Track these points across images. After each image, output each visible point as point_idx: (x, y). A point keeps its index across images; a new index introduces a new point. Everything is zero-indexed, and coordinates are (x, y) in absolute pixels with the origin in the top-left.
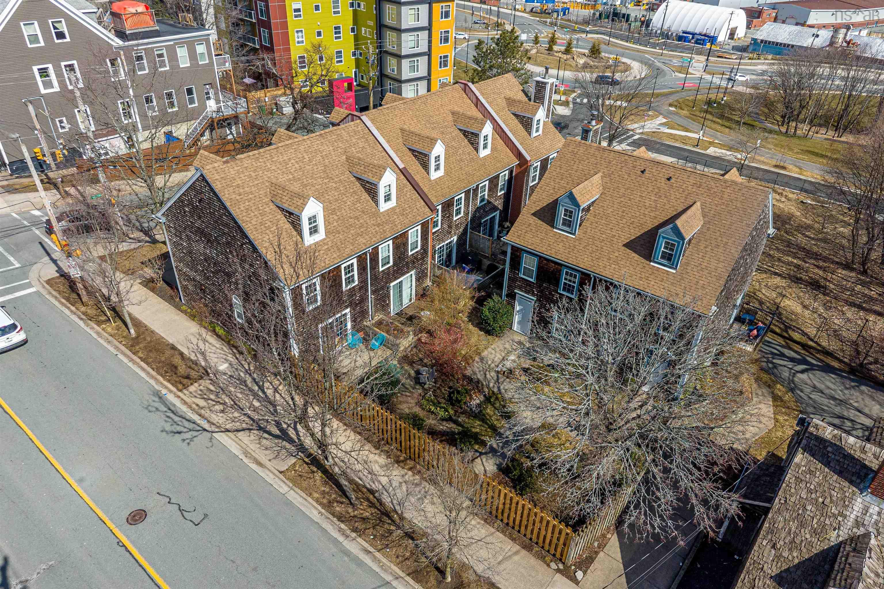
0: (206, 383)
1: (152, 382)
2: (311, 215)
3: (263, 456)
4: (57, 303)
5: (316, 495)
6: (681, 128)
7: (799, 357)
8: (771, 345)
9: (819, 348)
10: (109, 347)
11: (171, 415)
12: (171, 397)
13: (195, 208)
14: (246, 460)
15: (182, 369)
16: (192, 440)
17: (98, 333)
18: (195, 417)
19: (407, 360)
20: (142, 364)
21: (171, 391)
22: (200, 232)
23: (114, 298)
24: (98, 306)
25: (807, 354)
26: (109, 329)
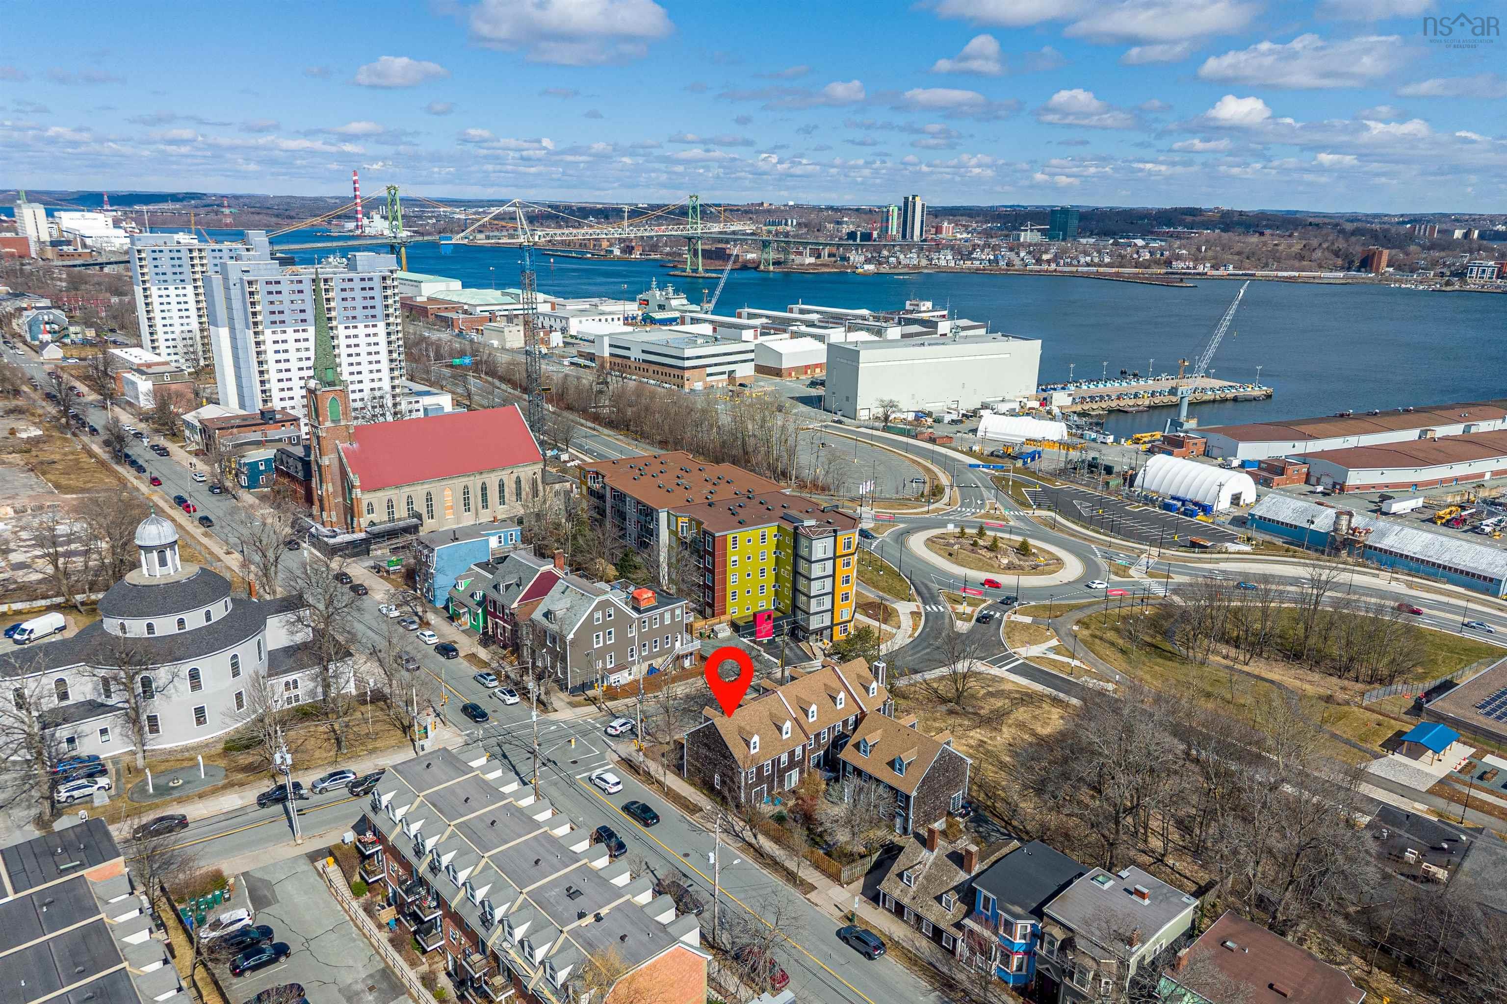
2: (754, 741)
3: (729, 842)
4: (625, 774)
10: (656, 796)
14: (722, 843)
15: (692, 808)
17: (650, 788)
18: (698, 826)
19: (791, 811)
22: (706, 745)
26: (654, 787)
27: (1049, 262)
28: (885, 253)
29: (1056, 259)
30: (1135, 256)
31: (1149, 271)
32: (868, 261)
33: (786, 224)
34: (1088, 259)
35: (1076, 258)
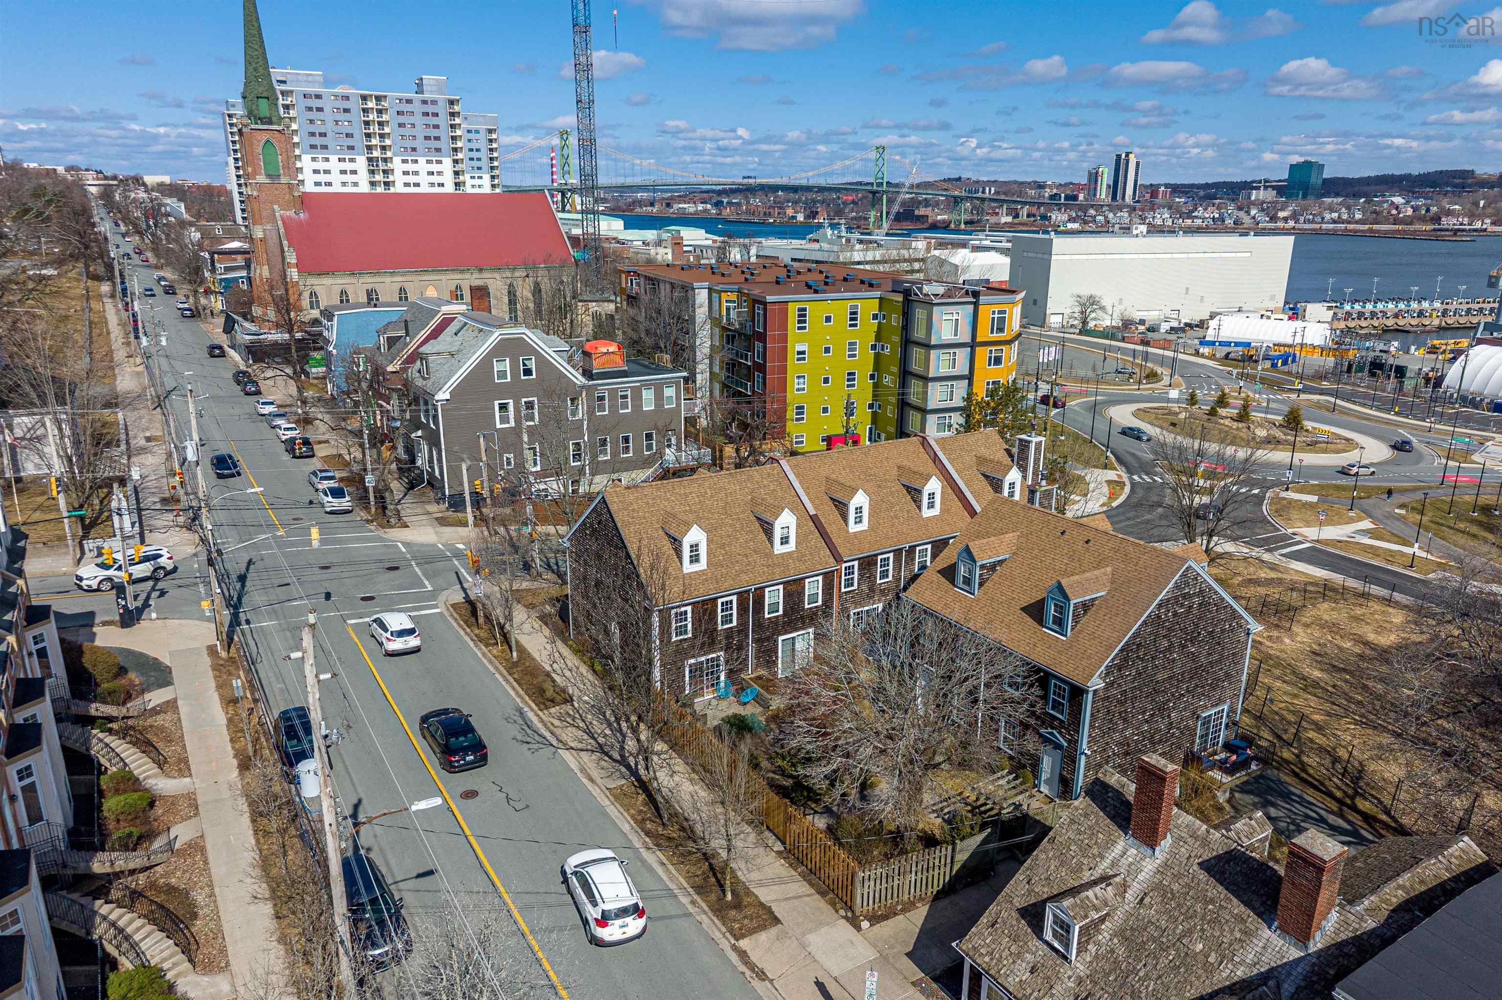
0: (568, 708)
1: (518, 700)
2: (694, 543)
3: (595, 774)
4: (455, 625)
5: (633, 812)
6: (1396, 539)
7: (1349, 827)
8: (1314, 808)
9: (1393, 824)
10: (490, 667)
11: (526, 728)
12: (531, 715)
13: (594, 531)
14: (579, 774)
15: (550, 693)
16: (537, 750)
17: (484, 654)
18: (547, 734)
20: (515, 684)
21: (532, 710)
23: (507, 626)
24: (491, 631)
25: (1366, 826)
26: (495, 652)
27: (1286, 219)
28: (1092, 212)
29: (1294, 216)
30: (1394, 212)
31: (1412, 228)
32: (1071, 220)
33: (984, 192)
34: (1335, 215)
35: (1320, 214)
